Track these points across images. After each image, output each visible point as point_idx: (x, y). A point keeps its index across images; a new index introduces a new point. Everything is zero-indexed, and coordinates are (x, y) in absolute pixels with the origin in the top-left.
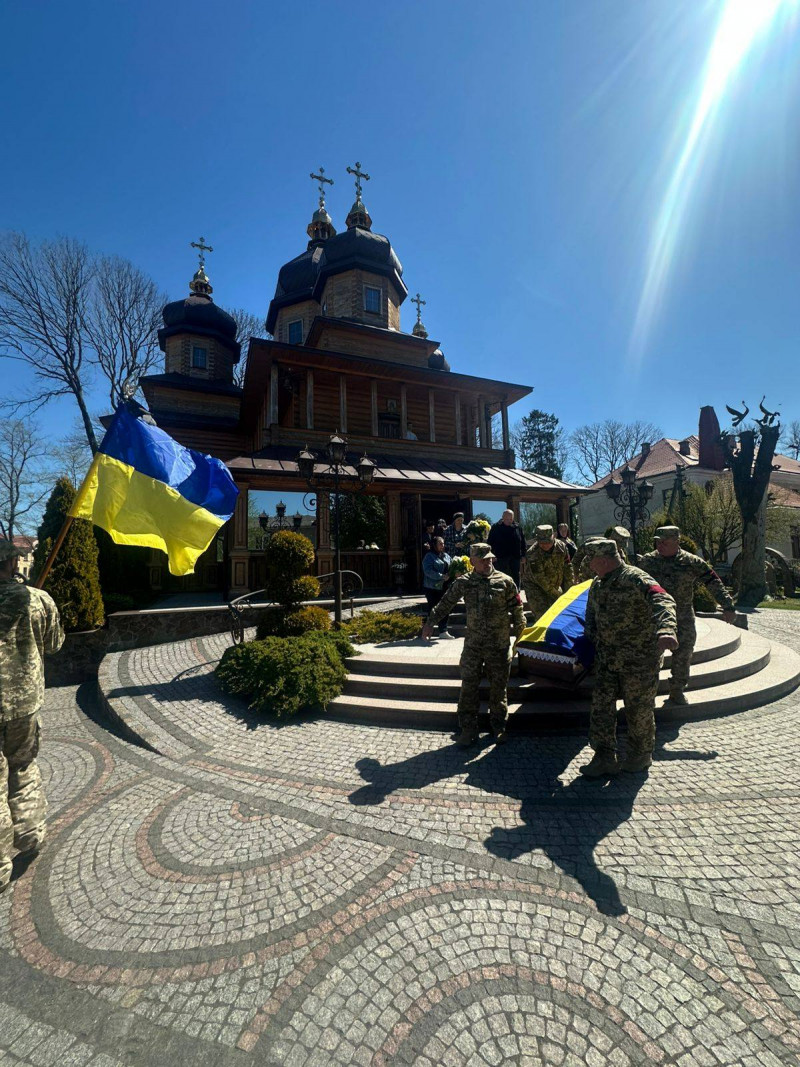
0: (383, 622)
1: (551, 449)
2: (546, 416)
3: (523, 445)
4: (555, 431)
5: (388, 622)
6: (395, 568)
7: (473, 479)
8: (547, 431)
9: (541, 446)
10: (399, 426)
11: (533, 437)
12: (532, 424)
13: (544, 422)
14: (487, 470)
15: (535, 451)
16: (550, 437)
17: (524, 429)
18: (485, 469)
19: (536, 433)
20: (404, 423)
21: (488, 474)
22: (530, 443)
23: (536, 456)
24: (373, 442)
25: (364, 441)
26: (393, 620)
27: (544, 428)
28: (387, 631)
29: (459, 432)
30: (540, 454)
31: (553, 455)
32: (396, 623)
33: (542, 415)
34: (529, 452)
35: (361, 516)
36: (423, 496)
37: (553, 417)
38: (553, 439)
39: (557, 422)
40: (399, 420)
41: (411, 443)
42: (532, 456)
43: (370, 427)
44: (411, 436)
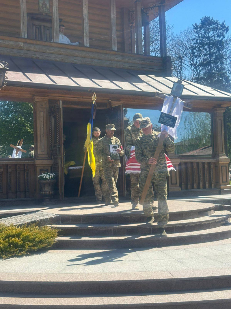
0: (13, 236)
1: (221, 58)
2: (216, 23)
3: (194, 53)
4: (225, 39)
5: (18, 236)
6: (42, 178)
7: (125, 86)
8: (217, 39)
9: (211, 54)
10: (51, 28)
11: (203, 45)
12: (203, 32)
13: (215, 29)
14: (142, 77)
15: (205, 60)
16: (220, 45)
17: (194, 36)
18: (140, 76)
19: (207, 41)
20: (56, 25)
21: (142, 81)
22: (200, 51)
23: (206, 64)
24: (22, 44)
25: (12, 43)
26: (25, 234)
27: (214, 36)
28: (16, 245)
29: (114, 36)
30: (209, 63)
31: (222, 63)
32: (28, 237)
33: (212, 23)
34: (198, 61)
35: (25, 126)
36: (64, 102)
37: (223, 25)
38: (223, 47)
39: (227, 30)
40: (50, 21)
41: (63, 46)
42: (201, 64)
43: (19, 28)
44: (63, 39)
